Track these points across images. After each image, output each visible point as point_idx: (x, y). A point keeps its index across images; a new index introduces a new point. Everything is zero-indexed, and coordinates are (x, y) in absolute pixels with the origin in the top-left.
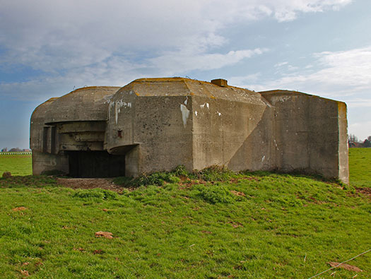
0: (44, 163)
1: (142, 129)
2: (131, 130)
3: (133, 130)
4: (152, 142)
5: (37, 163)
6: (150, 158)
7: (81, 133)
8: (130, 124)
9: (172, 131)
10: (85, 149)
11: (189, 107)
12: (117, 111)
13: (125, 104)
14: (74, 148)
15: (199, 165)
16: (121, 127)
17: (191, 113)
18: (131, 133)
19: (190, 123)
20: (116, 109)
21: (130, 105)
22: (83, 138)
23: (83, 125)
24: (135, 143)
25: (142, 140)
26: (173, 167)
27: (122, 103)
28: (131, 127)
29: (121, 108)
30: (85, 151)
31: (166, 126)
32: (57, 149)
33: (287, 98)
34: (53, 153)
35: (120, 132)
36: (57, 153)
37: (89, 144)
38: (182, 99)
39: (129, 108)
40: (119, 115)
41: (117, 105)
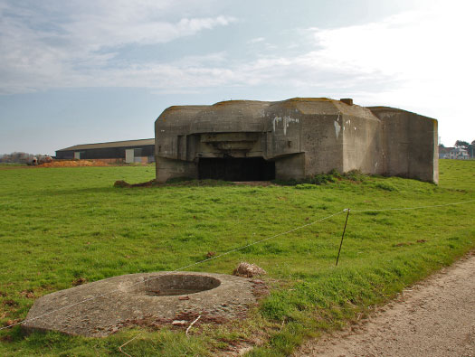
1: (307, 140)
2: (299, 141)
4: (314, 151)
6: (313, 164)
8: (298, 136)
9: (328, 142)
10: (222, 156)
11: (341, 123)
12: (286, 126)
13: (293, 120)
15: (346, 169)
16: (290, 139)
17: (342, 128)
18: (299, 144)
19: (341, 137)
20: (285, 124)
21: (297, 120)
24: (302, 151)
25: (307, 149)
26: (329, 170)
27: (290, 120)
28: (299, 138)
29: (290, 123)
31: (324, 138)
32: (192, 156)
35: (289, 142)
38: (335, 117)
39: (296, 123)
40: (287, 128)
41: (285, 120)
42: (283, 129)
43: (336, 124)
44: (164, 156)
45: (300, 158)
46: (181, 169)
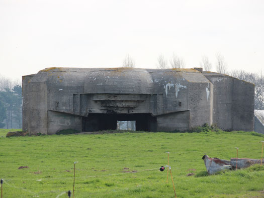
1: (191, 102)
2: (186, 102)
4: (195, 110)
5: (52, 123)
6: (194, 119)
8: (186, 98)
9: (202, 103)
11: (209, 89)
12: (177, 90)
13: (183, 86)
14: (98, 112)
16: (180, 100)
17: (210, 93)
18: (186, 104)
19: (209, 99)
21: (185, 87)
24: (188, 109)
25: (191, 108)
26: (203, 124)
27: (180, 86)
28: (186, 100)
29: (180, 89)
31: (200, 100)
33: (221, 79)
35: (180, 103)
37: (121, 109)
38: (206, 84)
39: (185, 89)
40: (179, 93)
41: (177, 86)
42: (175, 92)
43: (207, 89)
44: (62, 111)
45: (185, 115)
46: (68, 122)
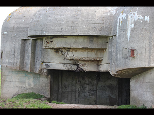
0: (17, 84)
2: (147, 49)
3: (150, 49)
5: (7, 83)
7: (76, 49)
8: (147, 42)
10: (74, 68)
12: (130, 26)
13: (141, 18)
14: (60, 67)
16: (134, 46)
18: (147, 53)
20: (129, 23)
21: (147, 18)
22: (78, 55)
23: (81, 40)
27: (136, 16)
28: (147, 45)
29: (136, 23)
30: (72, 71)
32: (38, 67)
34: (32, 72)
35: (133, 51)
36: (37, 72)
37: (82, 63)
39: (145, 23)
40: (133, 30)
41: (130, 17)
46: (30, 83)
